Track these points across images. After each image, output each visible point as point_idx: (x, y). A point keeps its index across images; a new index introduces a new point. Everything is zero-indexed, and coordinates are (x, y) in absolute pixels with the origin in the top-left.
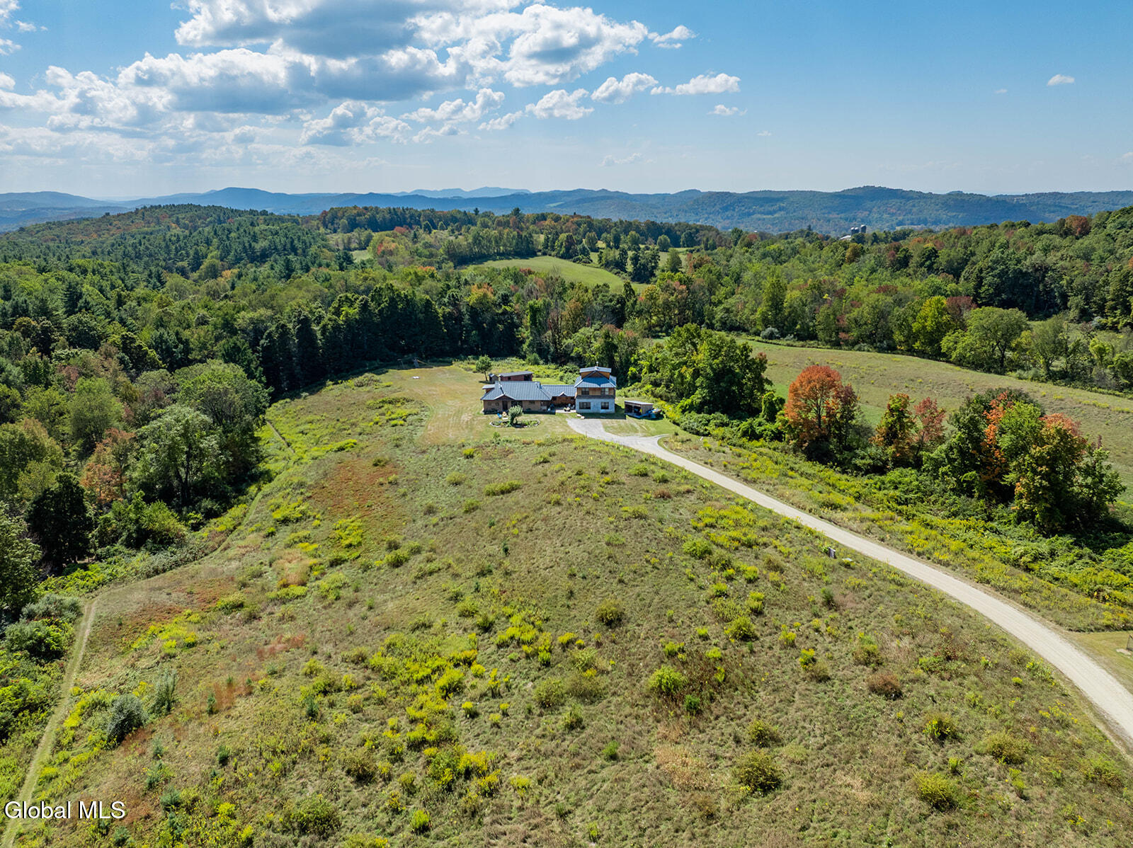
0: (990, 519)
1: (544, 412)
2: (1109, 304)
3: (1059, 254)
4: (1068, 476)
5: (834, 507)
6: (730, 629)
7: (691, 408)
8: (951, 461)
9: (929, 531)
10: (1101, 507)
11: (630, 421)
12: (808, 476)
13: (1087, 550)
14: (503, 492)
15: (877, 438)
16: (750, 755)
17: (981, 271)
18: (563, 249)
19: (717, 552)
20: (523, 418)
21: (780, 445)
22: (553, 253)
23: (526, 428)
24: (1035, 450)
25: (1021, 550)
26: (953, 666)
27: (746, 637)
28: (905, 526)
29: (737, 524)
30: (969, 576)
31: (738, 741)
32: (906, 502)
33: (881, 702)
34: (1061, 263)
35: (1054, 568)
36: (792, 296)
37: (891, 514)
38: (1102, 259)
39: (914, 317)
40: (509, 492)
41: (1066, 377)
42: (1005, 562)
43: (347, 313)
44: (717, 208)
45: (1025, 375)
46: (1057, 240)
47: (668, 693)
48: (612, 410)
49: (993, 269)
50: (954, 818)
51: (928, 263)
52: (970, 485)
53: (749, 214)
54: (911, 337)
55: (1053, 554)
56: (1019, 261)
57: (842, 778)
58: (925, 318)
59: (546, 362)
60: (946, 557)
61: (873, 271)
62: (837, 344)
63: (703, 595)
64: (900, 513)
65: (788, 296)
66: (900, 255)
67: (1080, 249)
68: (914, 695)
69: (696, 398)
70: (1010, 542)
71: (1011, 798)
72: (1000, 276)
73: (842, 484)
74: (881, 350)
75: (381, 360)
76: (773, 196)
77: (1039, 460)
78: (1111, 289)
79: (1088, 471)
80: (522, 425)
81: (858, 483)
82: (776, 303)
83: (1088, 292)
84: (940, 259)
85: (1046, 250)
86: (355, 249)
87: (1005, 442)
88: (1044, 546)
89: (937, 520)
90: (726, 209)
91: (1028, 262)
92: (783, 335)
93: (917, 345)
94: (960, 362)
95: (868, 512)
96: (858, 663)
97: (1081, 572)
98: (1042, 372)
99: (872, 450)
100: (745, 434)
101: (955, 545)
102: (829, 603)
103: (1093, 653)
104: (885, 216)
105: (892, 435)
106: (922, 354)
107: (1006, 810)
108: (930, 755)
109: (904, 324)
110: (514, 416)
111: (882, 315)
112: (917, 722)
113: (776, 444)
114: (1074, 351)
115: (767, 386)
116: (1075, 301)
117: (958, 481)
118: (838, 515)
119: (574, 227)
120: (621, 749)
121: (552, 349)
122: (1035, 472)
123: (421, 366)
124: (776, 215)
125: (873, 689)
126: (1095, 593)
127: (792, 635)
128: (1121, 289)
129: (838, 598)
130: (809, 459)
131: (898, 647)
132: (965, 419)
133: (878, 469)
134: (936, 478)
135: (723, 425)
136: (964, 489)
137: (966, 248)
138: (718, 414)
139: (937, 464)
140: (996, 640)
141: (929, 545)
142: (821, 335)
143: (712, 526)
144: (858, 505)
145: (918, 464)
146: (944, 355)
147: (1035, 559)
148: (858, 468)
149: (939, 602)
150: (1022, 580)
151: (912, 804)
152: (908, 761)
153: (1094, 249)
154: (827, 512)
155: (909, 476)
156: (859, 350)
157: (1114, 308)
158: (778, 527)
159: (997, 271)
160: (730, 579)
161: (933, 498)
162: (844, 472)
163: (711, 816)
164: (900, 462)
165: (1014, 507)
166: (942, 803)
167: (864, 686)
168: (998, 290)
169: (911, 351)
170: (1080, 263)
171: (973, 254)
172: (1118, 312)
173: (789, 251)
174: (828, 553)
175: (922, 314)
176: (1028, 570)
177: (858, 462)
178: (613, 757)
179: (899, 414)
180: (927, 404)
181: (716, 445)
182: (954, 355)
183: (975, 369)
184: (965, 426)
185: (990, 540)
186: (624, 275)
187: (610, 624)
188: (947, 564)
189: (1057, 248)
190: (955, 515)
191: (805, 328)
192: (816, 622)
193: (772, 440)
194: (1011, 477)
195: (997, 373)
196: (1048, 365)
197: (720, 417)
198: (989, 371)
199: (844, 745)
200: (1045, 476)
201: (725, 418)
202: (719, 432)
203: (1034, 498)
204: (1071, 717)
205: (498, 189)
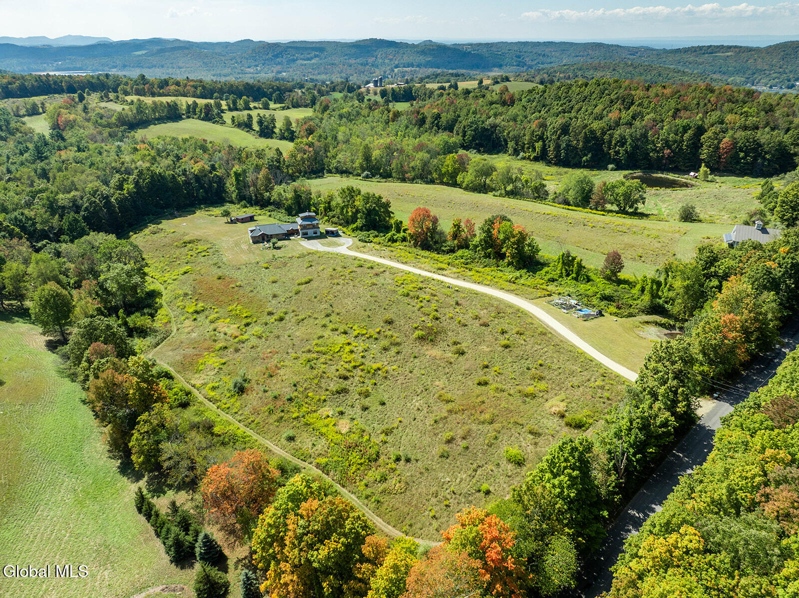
0: (498, 266)
1: (284, 239)
2: (526, 146)
3: (502, 118)
4: (523, 247)
5: (442, 269)
6: (431, 317)
7: (357, 229)
8: (482, 245)
9: (479, 274)
10: (534, 257)
11: (330, 239)
12: (425, 257)
13: (531, 273)
14: (306, 283)
15: (449, 238)
16: (454, 348)
17: (464, 127)
18: (203, 114)
19: (411, 293)
20: (280, 243)
21: (407, 244)
22: (195, 117)
23: (282, 249)
24: (512, 240)
25: (511, 276)
26: (500, 315)
27: (437, 319)
28: (471, 273)
29: (412, 282)
30: (497, 288)
31: (448, 345)
32: (467, 264)
33: (484, 328)
34: (503, 123)
35: (522, 281)
36: (376, 154)
37: (462, 269)
38: (522, 121)
39: (442, 165)
40: (309, 282)
41: (513, 194)
42: (507, 281)
43: (128, 189)
44: (270, 56)
45: (496, 194)
46: (501, 109)
47: (421, 338)
48: (318, 234)
49: (471, 127)
50: (510, 349)
51: (436, 122)
52: (490, 254)
53: (294, 61)
54: (441, 175)
55: (521, 276)
56: (483, 122)
57: (480, 348)
58: (448, 166)
59: (252, 205)
60: (488, 283)
61: (407, 127)
62: (403, 180)
63: (416, 308)
64: (467, 268)
65: (374, 154)
66: (420, 117)
67: (511, 115)
68: (492, 325)
69: (359, 223)
70: (507, 274)
71: (523, 342)
72: (475, 130)
73: (441, 259)
74: (427, 183)
75: (153, 215)
76: (308, 46)
77: (514, 243)
78: (527, 138)
79: (529, 245)
80: (279, 248)
81: (446, 258)
82: (367, 157)
83: (517, 139)
84: (442, 119)
85: (496, 115)
86: (24, 116)
87: (501, 237)
88: (518, 274)
89: (480, 269)
90: (276, 56)
91: (487, 123)
92: (374, 176)
93: (445, 180)
94: (466, 189)
95: (455, 270)
96: (474, 319)
97: (530, 282)
98: (503, 192)
99: (449, 243)
100: (389, 240)
101: (489, 278)
102: (457, 304)
103: (537, 305)
104: (386, 61)
105: (455, 236)
106: (447, 184)
107: (522, 345)
108: (501, 337)
109: (437, 169)
110: (274, 244)
111: (425, 164)
112: (496, 330)
113: (405, 243)
114: (515, 180)
115: (392, 215)
116: (511, 144)
117: (485, 253)
118: (444, 272)
119: (193, 89)
120: (416, 355)
121: (254, 198)
122: (513, 248)
123: (180, 216)
124: (313, 61)
125: (481, 325)
126: (535, 287)
127: (451, 315)
128: (531, 139)
129: (460, 302)
130: (423, 250)
131: (483, 313)
132: (486, 229)
133: (452, 251)
134: (476, 252)
135: (377, 236)
136: (487, 256)
137: (455, 112)
138: (372, 231)
139: (476, 246)
140: (511, 306)
141: (481, 279)
142: (394, 175)
143: (403, 284)
144: (450, 267)
145: (467, 247)
146: (459, 185)
147: (516, 279)
148: (444, 251)
149: (491, 298)
150: (514, 287)
151: (500, 349)
152: (496, 340)
153: (518, 115)
154: (440, 272)
155: (466, 253)
156: (416, 183)
157: (529, 148)
158: (426, 280)
159: (473, 128)
160: (421, 301)
161: (476, 260)
162: (438, 253)
163: (451, 363)
164: (460, 247)
165: (506, 261)
166: (506, 347)
167: (478, 325)
168: (474, 138)
169: (442, 183)
170: (511, 123)
171: (459, 116)
172: (530, 150)
173: (355, 113)
174: (449, 287)
175: (446, 163)
176: (514, 283)
177: (443, 248)
178: (415, 357)
179: (457, 226)
180: (468, 221)
181: (377, 247)
182: (464, 185)
183: (473, 192)
184: (486, 232)
185: (500, 274)
186: (253, 132)
187: (389, 323)
188: (489, 285)
189: (501, 114)
190: (486, 266)
191: (385, 171)
192: (456, 310)
193: (402, 242)
194: (504, 250)
195: (483, 193)
196: (505, 188)
197: (374, 232)
198: (480, 192)
199: (478, 340)
200: (516, 249)
201: (376, 233)
202: (375, 240)
203: (513, 257)
204: (534, 322)
205: (81, 37)
